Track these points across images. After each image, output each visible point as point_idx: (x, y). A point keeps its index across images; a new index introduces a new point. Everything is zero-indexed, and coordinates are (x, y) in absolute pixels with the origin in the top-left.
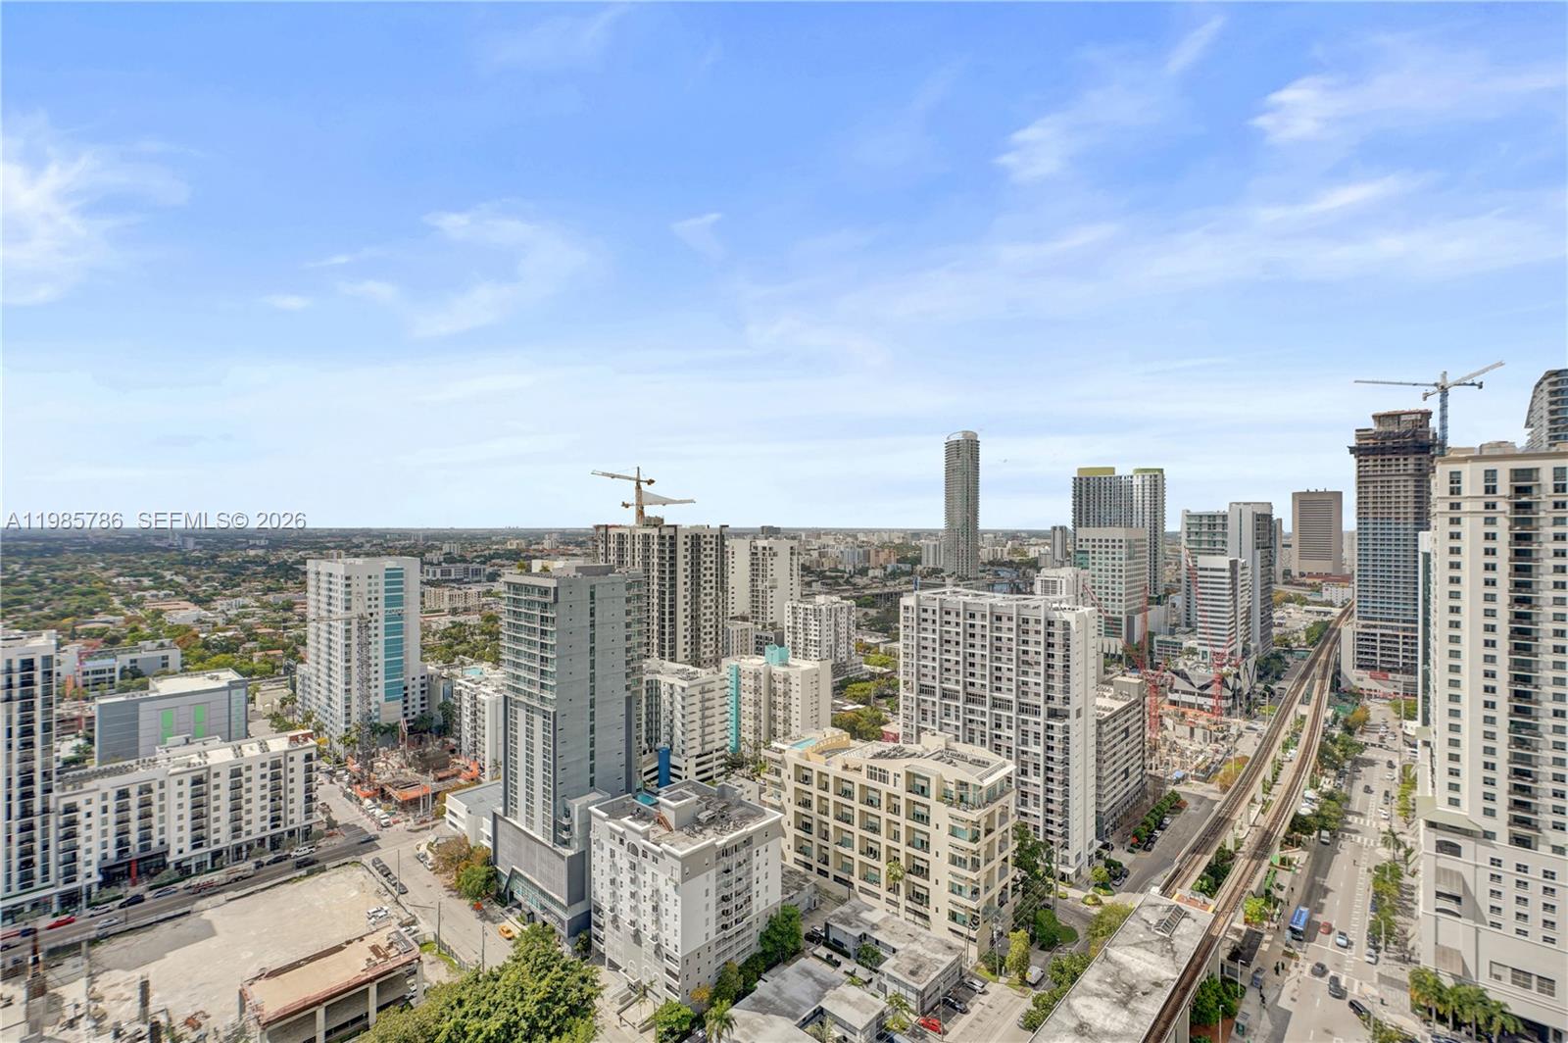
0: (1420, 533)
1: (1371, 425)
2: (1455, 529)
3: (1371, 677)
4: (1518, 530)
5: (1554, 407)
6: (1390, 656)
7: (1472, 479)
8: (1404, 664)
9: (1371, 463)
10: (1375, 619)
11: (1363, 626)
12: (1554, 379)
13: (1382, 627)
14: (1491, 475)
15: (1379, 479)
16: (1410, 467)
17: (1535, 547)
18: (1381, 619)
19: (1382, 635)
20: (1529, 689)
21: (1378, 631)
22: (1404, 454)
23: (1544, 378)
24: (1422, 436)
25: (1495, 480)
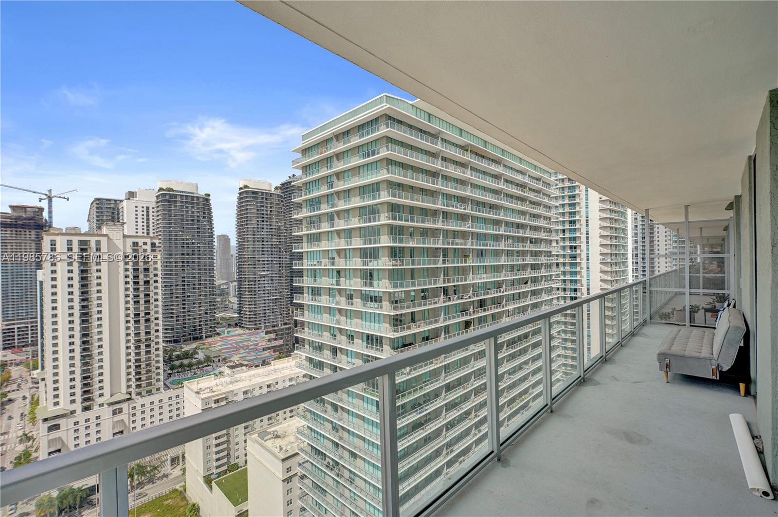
0: (38, 271)
1: (9, 211)
2: (54, 268)
3: (12, 353)
4: (82, 268)
5: (98, 214)
6: (23, 338)
7: (61, 244)
8: (32, 341)
9: (8, 232)
10: (14, 320)
12: (98, 202)
13: (18, 324)
14: (70, 242)
15: (14, 241)
16: (33, 236)
17: (89, 275)
18: (18, 320)
19: (19, 328)
21: (16, 326)
22: (29, 229)
23: (94, 201)
24: (38, 220)
25: (72, 245)
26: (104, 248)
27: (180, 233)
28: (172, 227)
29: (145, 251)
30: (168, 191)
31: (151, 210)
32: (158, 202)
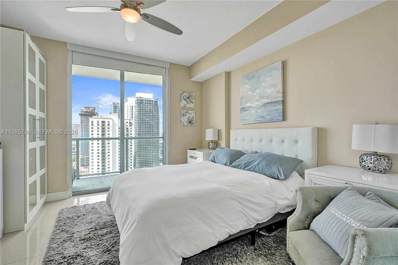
1: (84, 109)
2: (92, 133)
3: (84, 168)
4: (102, 133)
5: (114, 110)
9: (83, 118)
10: (85, 154)
11: (82, 156)
12: (114, 104)
13: (86, 156)
14: (98, 122)
15: (85, 122)
17: (105, 136)
19: (86, 158)
20: (104, 164)
21: (85, 157)
23: (112, 104)
24: (93, 113)
25: (99, 123)
26: (111, 124)
27: (145, 118)
28: (141, 115)
29: (127, 125)
30: (140, 98)
31: (133, 107)
32: (136, 104)
